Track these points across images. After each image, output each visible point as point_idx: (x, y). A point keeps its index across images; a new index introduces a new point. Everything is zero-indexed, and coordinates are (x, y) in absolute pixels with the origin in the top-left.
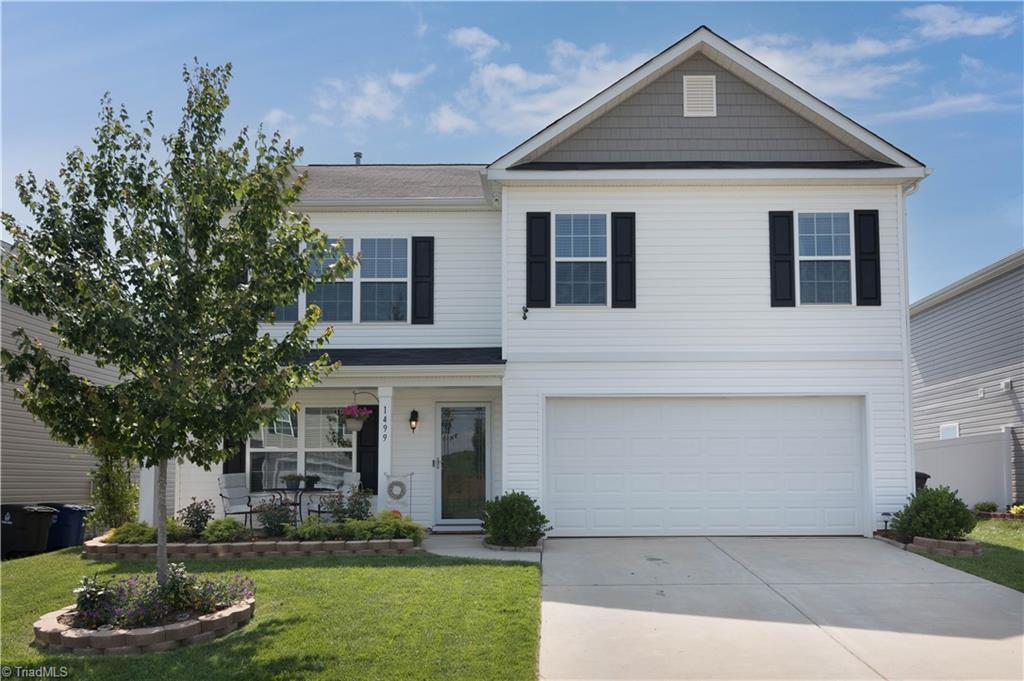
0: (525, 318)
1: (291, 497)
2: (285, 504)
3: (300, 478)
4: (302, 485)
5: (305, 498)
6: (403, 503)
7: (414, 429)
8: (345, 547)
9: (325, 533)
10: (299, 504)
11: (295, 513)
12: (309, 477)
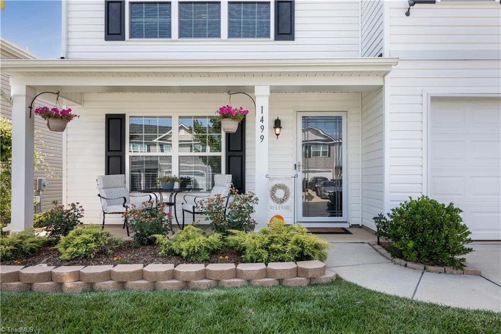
0: (408, 14)
1: (166, 197)
2: (160, 204)
3: (173, 180)
4: (177, 185)
5: (180, 197)
6: (287, 208)
7: (278, 135)
8: (237, 274)
9: (207, 249)
10: (174, 204)
11: (169, 214)
12: (182, 178)
